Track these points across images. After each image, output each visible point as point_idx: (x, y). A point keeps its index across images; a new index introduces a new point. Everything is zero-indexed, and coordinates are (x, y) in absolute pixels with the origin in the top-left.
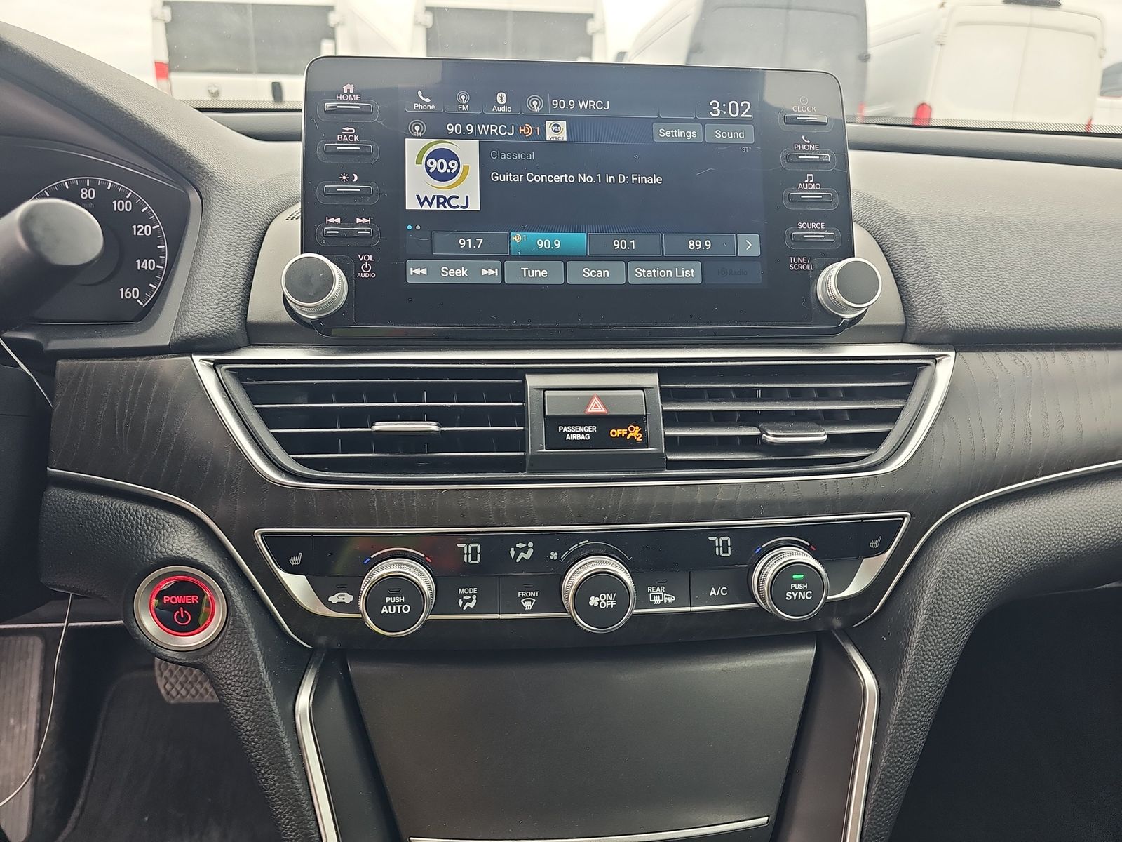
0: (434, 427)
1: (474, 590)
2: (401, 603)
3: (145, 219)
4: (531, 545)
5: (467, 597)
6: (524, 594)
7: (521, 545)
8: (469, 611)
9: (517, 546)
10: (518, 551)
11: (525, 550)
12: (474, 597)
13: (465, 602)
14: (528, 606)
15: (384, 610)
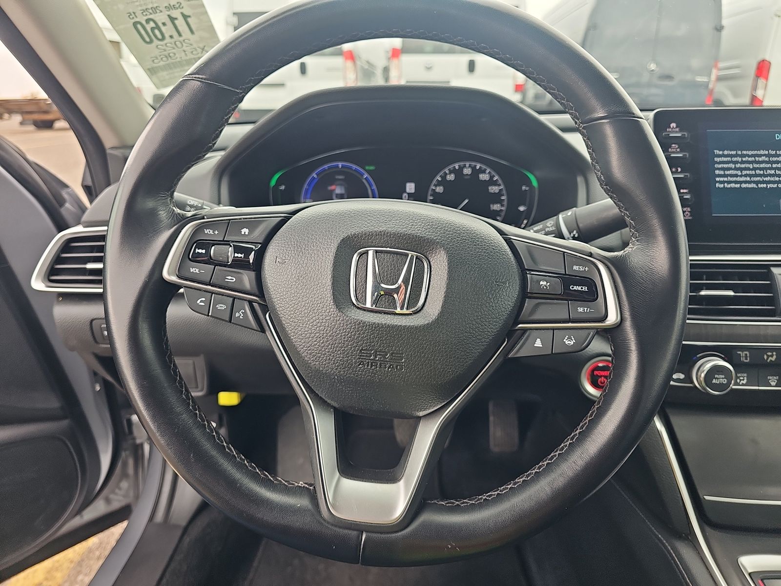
0: (731, 293)
1: (745, 375)
2: (723, 378)
3: (495, 183)
4: (774, 353)
5: (742, 378)
6: (771, 378)
7: (769, 354)
8: (743, 385)
9: (768, 354)
10: (768, 356)
11: (772, 356)
12: (745, 378)
13: (741, 380)
14: (773, 384)
15: (714, 381)
